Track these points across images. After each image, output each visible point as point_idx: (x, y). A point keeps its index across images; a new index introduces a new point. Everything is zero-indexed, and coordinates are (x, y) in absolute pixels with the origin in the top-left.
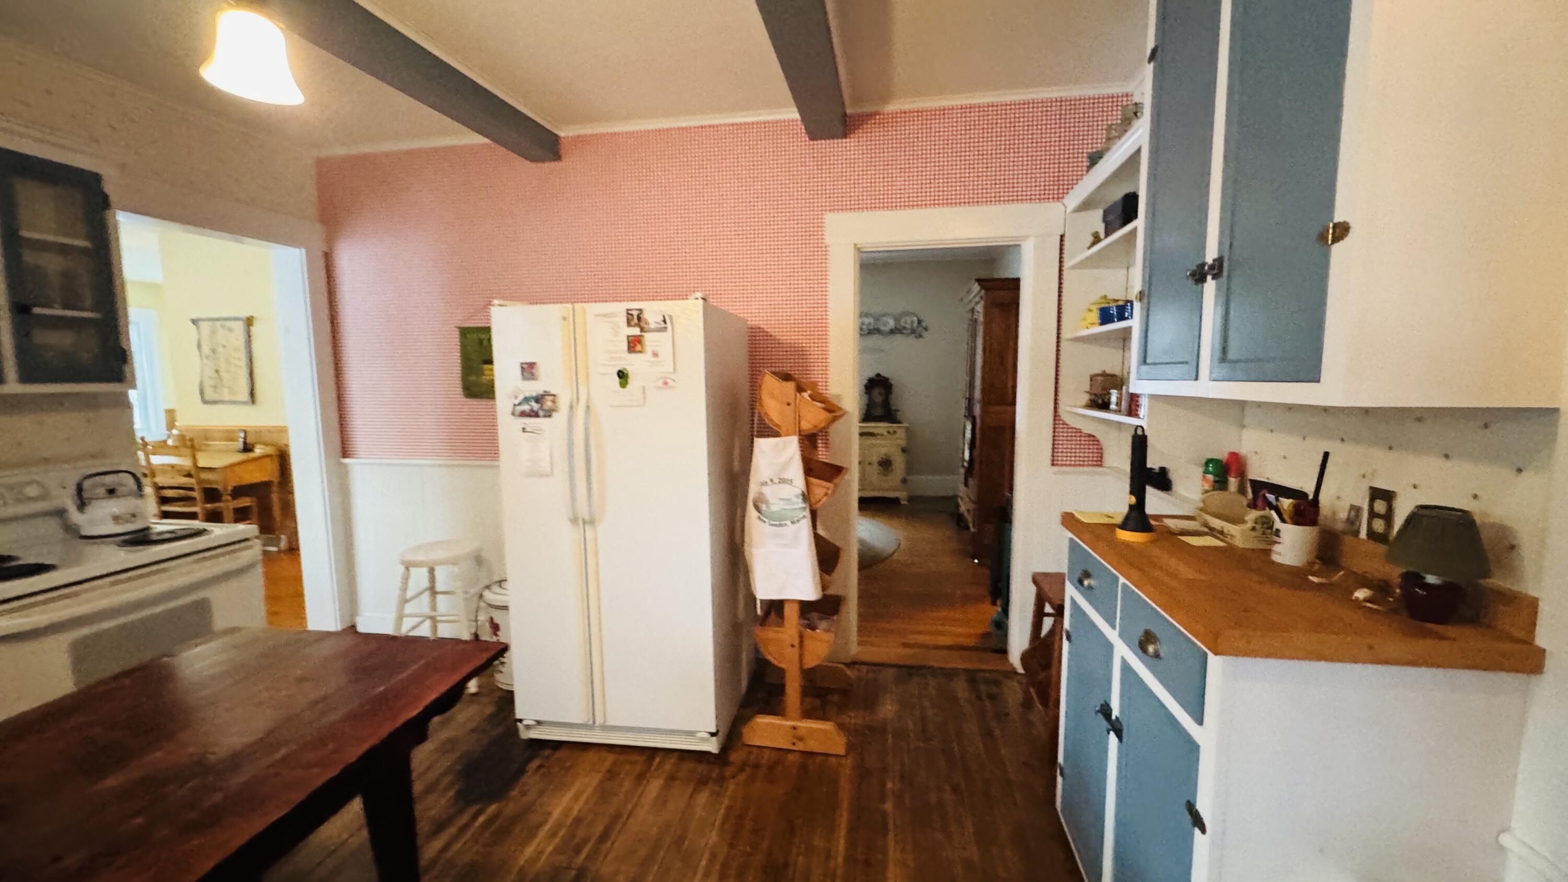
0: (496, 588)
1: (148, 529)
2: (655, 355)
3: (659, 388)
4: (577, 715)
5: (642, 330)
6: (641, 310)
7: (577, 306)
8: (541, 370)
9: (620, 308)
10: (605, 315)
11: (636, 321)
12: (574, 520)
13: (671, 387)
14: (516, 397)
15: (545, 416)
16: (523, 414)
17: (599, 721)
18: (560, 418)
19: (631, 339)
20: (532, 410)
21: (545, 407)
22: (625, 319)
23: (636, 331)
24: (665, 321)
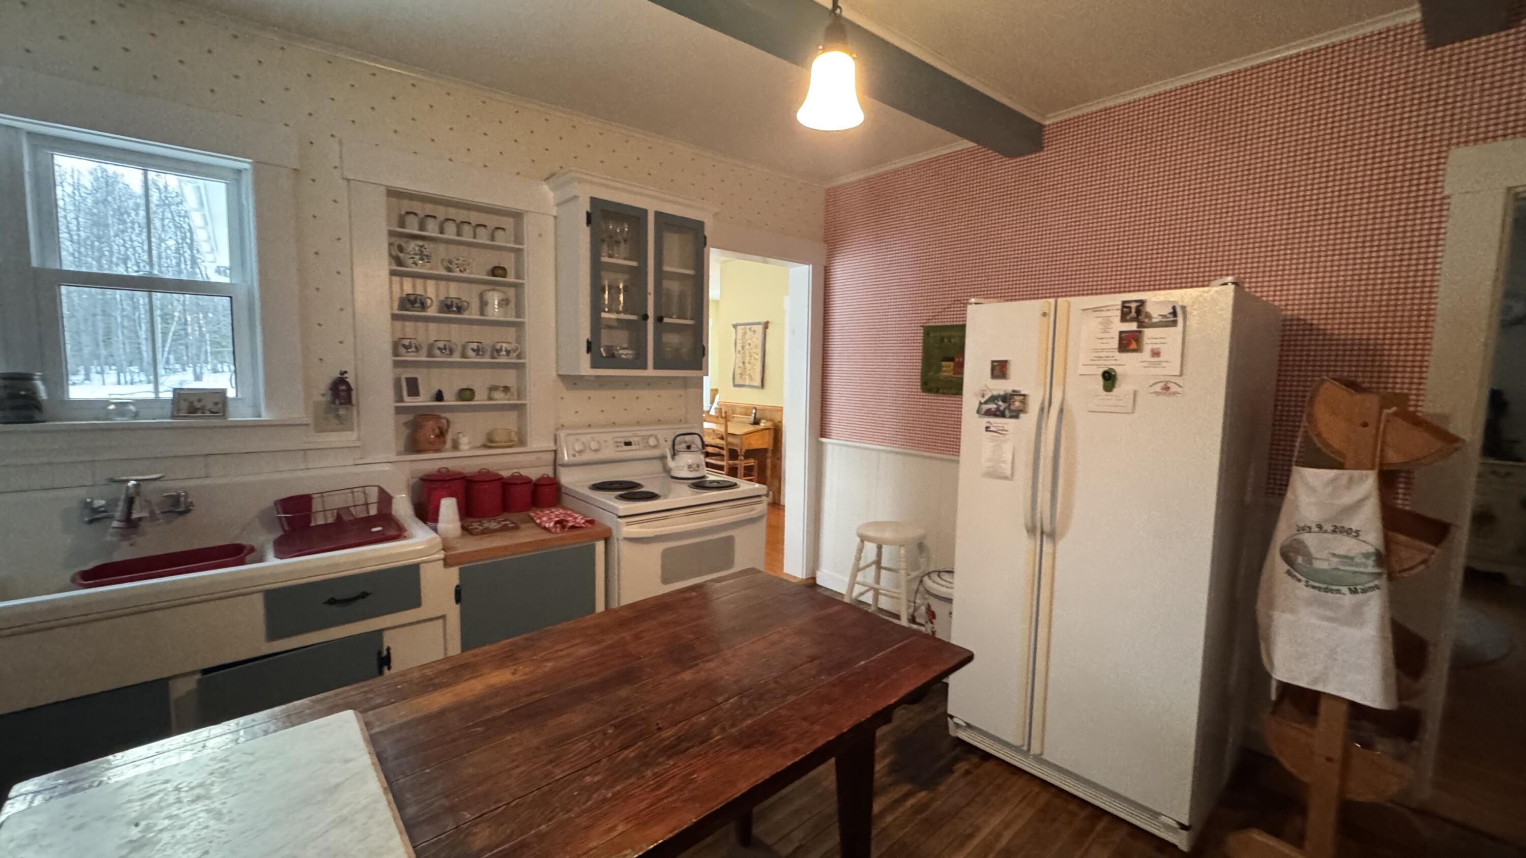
0: (935, 576)
1: (703, 477)
2: (1156, 353)
3: (1157, 393)
4: (1012, 732)
5: (1141, 325)
6: (1142, 303)
7: (1060, 300)
8: (1013, 370)
9: (1117, 300)
10: (1095, 310)
11: (1133, 314)
12: (1032, 530)
13: (1175, 393)
14: (983, 396)
15: (1011, 417)
16: (989, 413)
17: (1035, 748)
18: (1029, 419)
19: (1123, 335)
20: (998, 409)
21: (1012, 407)
22: (1119, 313)
23: (1133, 326)
24: (1174, 313)
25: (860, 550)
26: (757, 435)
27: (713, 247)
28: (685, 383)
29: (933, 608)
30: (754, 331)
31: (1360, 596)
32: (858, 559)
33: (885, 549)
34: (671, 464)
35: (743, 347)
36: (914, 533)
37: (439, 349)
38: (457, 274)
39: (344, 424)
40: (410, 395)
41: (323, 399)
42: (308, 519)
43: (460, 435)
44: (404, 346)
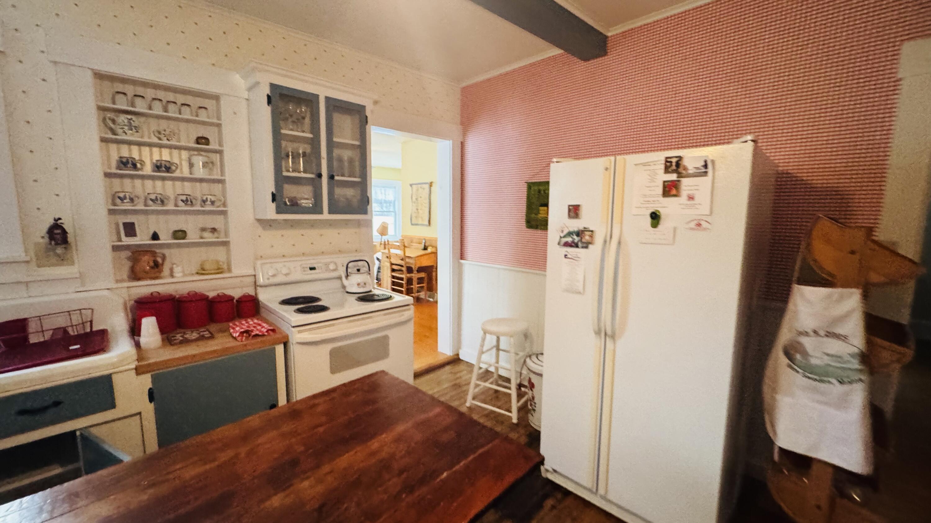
0: (534, 358)
1: (370, 291)
2: (691, 198)
3: (692, 229)
4: (586, 479)
5: (680, 175)
6: (680, 158)
7: (618, 157)
8: (583, 211)
9: (660, 157)
10: (644, 164)
11: (674, 167)
12: (598, 333)
13: (705, 229)
14: (562, 231)
15: (583, 247)
16: (566, 244)
17: (601, 491)
18: (595, 249)
19: (666, 184)
20: (573, 242)
21: (583, 240)
22: (663, 167)
23: (673, 177)
24: (706, 166)
25: (484, 340)
26: (426, 257)
27: (373, 125)
28: (359, 224)
29: (533, 381)
30: (424, 189)
31: (846, 387)
32: (482, 346)
33: (502, 339)
34: (345, 282)
35: (417, 199)
36: (521, 326)
37: (152, 200)
38: (165, 142)
39: (63, 260)
40: (127, 235)
41: (41, 240)
42: (26, 339)
43: (175, 266)
44: (119, 198)
